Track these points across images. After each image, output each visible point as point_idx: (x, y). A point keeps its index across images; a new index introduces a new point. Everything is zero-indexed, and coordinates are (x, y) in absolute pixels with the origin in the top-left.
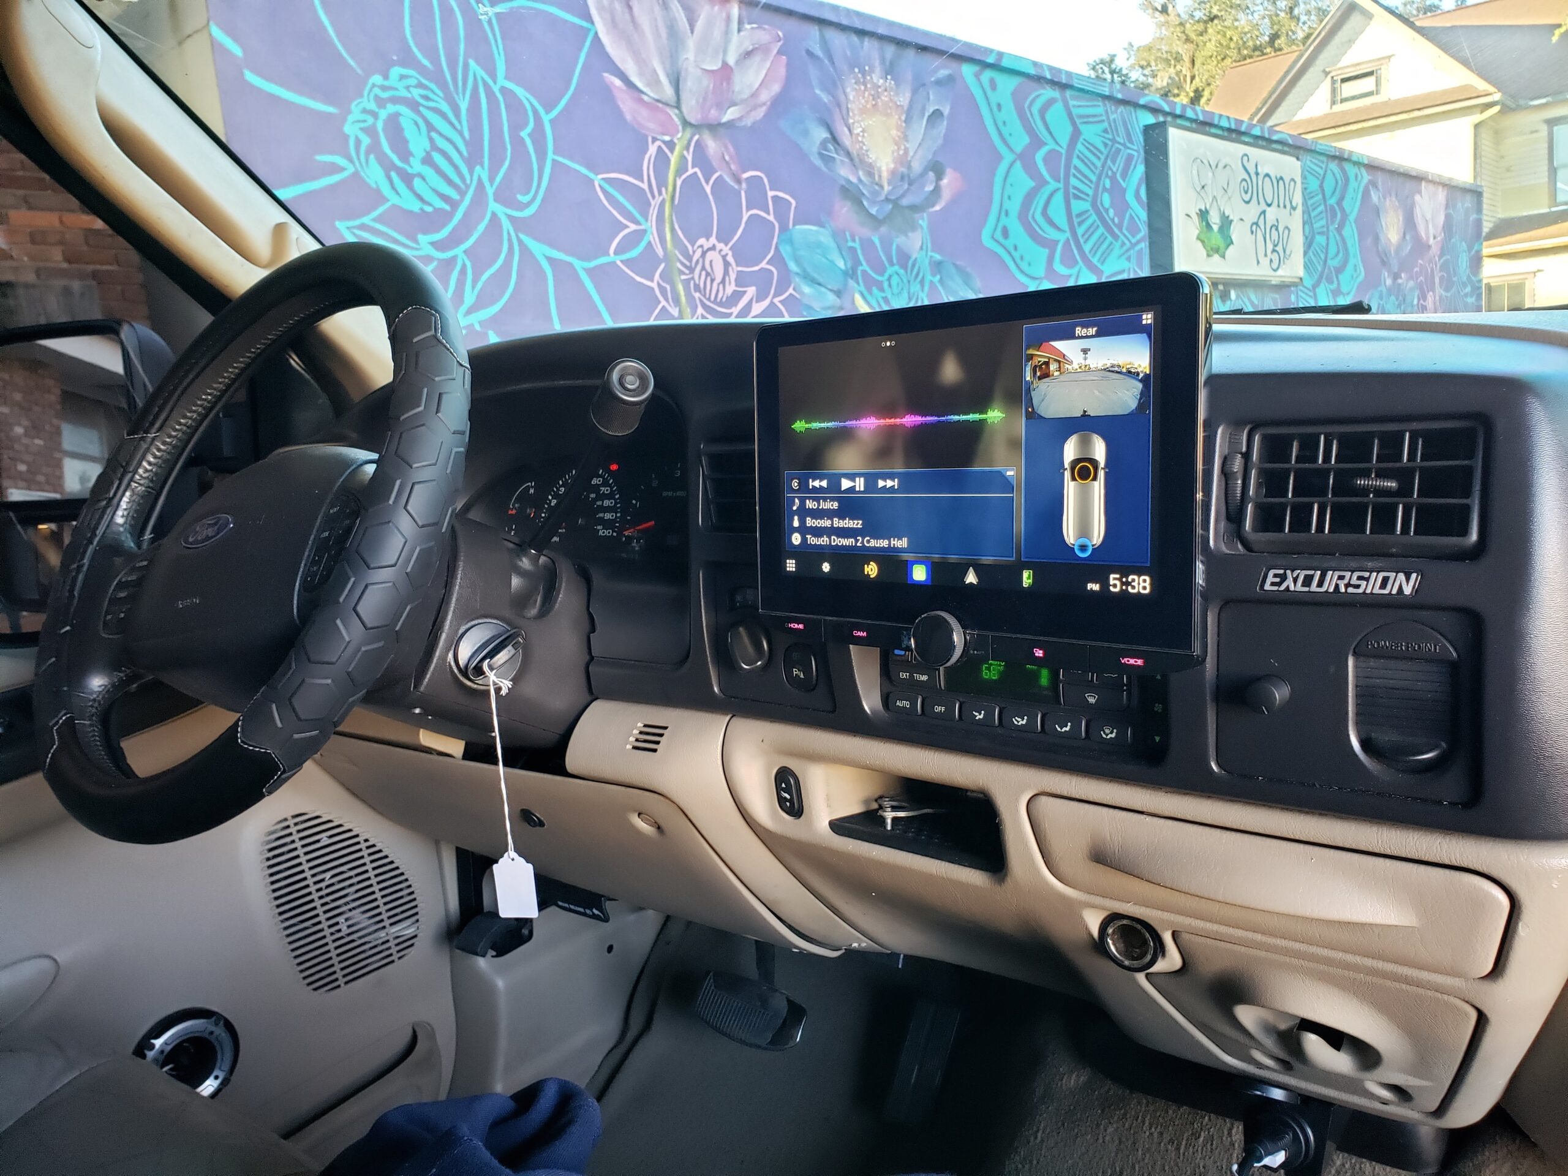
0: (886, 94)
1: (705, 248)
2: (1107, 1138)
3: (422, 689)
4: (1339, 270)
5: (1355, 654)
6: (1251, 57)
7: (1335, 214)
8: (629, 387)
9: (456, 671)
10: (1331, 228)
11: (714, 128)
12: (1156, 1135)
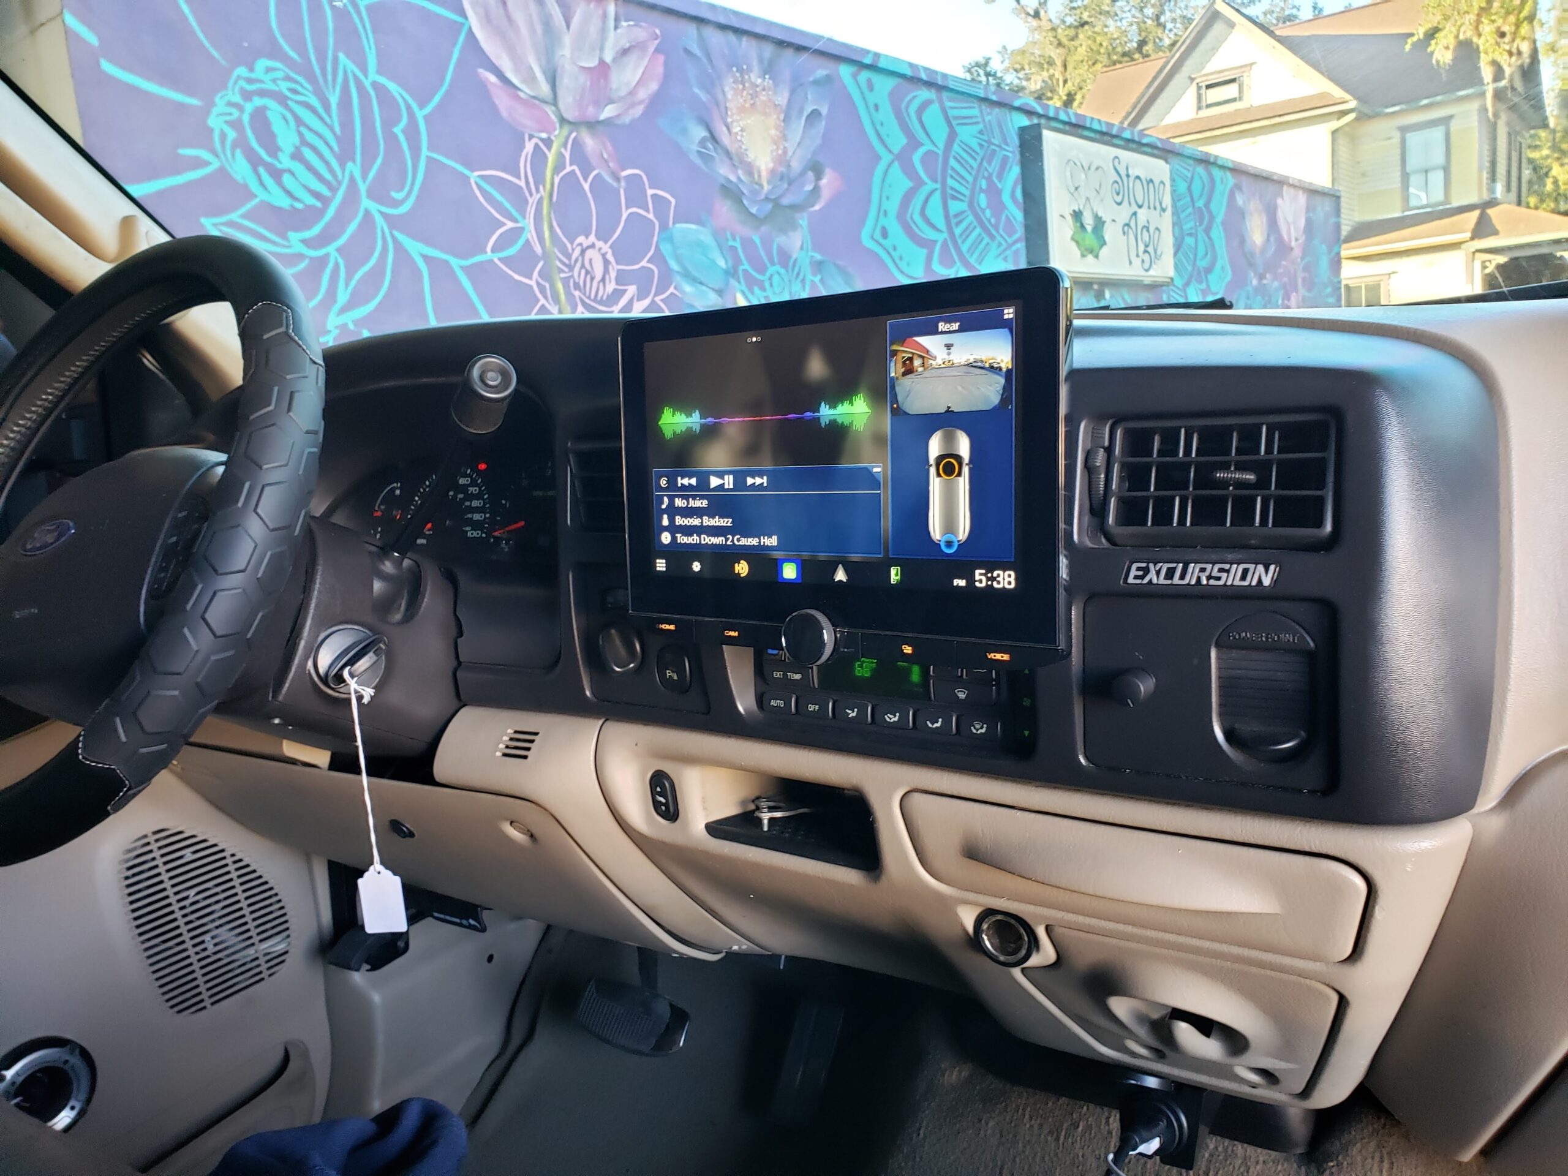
0: (764, 93)
1: (585, 246)
2: (989, 1132)
3: (281, 698)
4: (1209, 270)
5: (1217, 646)
6: (1120, 62)
7: (1205, 217)
8: (491, 383)
9: (316, 679)
10: (1200, 229)
11: (592, 125)
12: (1036, 1127)
